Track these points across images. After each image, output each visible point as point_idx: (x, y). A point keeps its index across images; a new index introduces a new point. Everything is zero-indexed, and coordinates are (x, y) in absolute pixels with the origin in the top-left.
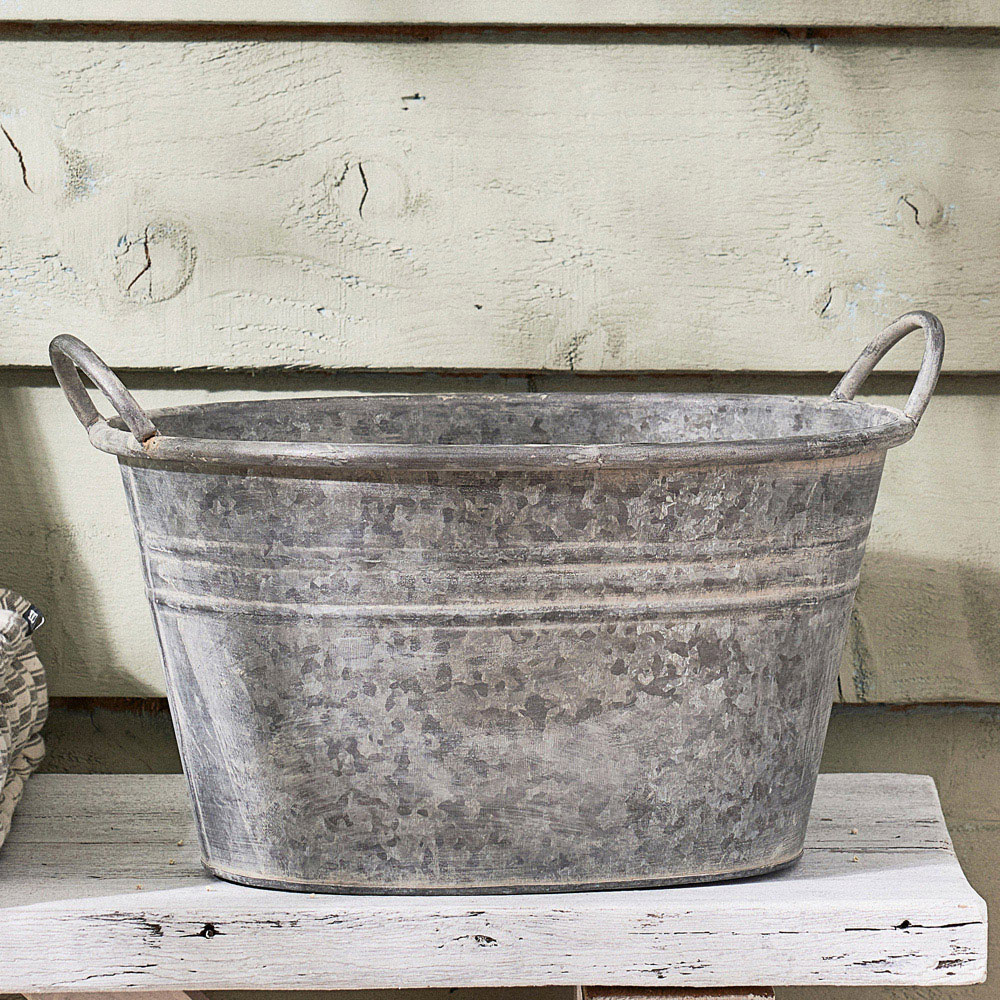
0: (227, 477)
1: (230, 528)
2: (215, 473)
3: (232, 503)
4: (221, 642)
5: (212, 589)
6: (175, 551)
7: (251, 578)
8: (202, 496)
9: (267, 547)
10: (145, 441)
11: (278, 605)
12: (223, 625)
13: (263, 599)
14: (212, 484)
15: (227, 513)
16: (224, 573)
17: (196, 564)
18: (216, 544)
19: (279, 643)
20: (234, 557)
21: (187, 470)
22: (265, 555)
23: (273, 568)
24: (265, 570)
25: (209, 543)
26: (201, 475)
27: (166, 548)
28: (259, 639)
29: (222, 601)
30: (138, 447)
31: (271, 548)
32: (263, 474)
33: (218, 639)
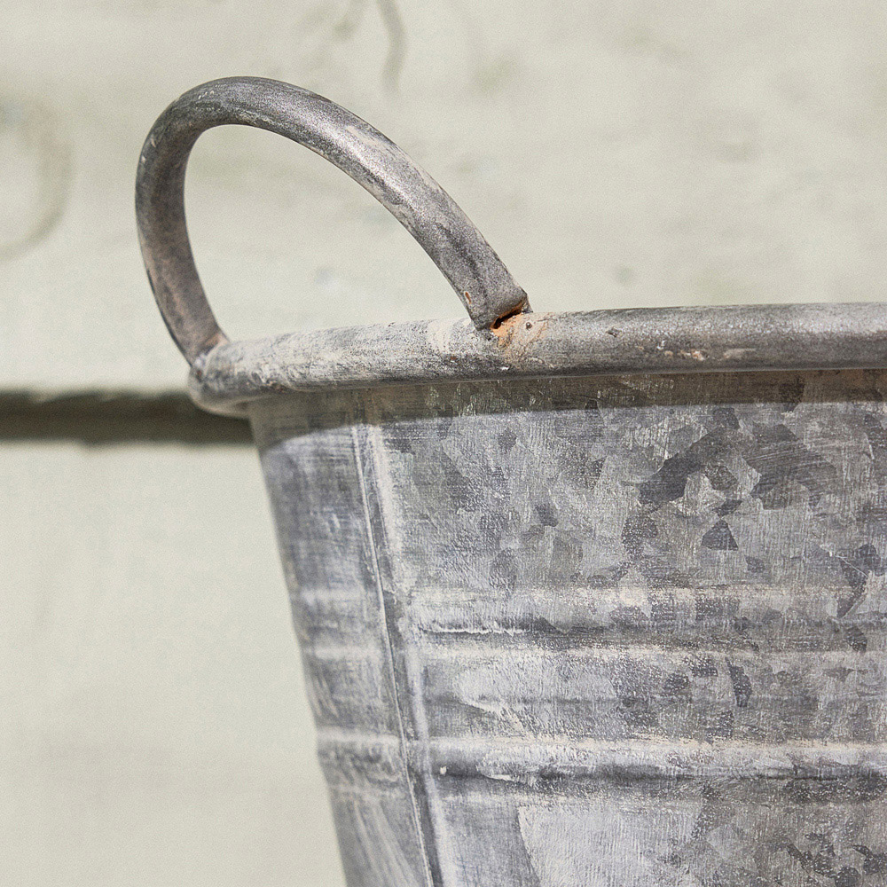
0: (737, 408)
1: (734, 546)
2: (700, 401)
3: (749, 479)
4: (675, 860)
5: (661, 718)
6: (538, 629)
7: (790, 679)
8: (652, 466)
9: (847, 591)
10: (497, 325)
11: (869, 748)
12: (685, 814)
13: (825, 734)
14: (688, 430)
15: (727, 508)
16: (707, 670)
17: (611, 654)
18: (684, 596)
19: (863, 850)
20: (742, 626)
21: (606, 403)
22: (841, 613)
23: (861, 646)
24: (834, 657)
25: (661, 594)
26: (651, 413)
27: (506, 624)
28: (801, 842)
29: (688, 748)
30: (474, 344)
31: (859, 593)
32: (852, 394)
33: (666, 850)
